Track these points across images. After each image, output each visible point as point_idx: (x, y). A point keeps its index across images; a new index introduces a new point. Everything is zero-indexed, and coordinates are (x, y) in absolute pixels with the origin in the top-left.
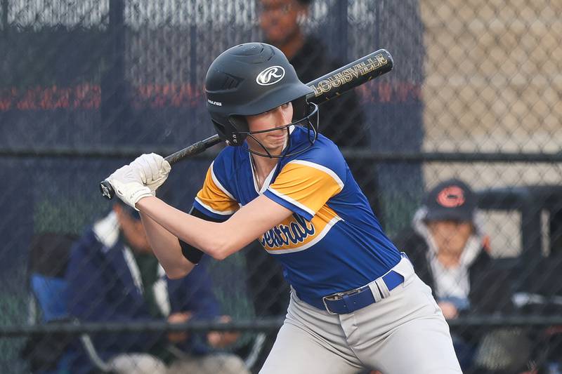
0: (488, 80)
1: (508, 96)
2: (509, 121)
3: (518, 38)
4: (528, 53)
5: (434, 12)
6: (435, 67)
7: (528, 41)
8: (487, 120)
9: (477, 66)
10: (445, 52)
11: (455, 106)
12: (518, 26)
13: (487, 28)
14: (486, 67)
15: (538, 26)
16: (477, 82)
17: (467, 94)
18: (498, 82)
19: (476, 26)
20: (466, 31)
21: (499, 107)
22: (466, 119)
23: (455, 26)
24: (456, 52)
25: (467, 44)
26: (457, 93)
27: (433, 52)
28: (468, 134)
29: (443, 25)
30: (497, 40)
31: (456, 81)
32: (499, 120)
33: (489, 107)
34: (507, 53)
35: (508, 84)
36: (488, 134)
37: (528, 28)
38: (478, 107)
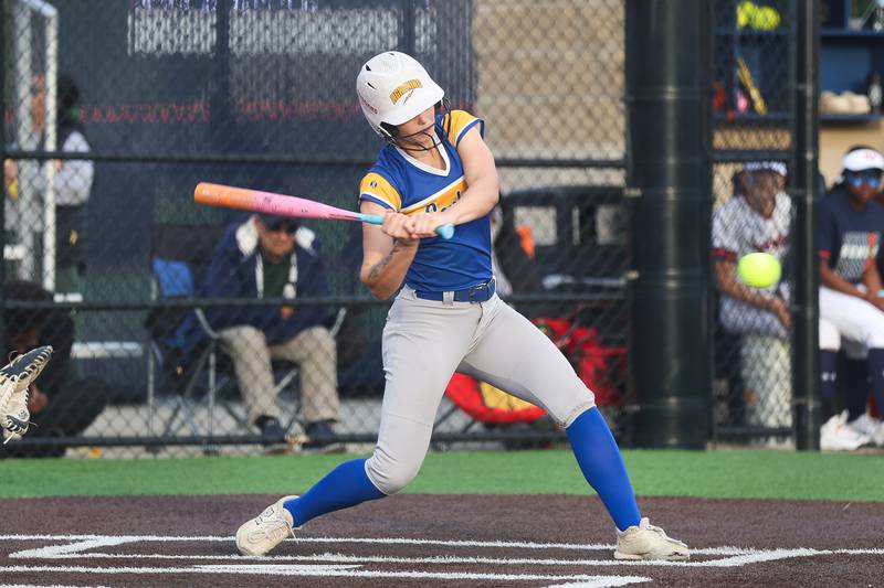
0: (529, 100)
1: (546, 112)
2: (547, 134)
3: (554, 66)
4: (563, 77)
5: (485, 43)
6: (487, 88)
7: (561, 68)
8: (528, 133)
9: (521, 89)
10: (494, 77)
11: (502, 121)
12: (554, 55)
13: (528, 57)
14: (528, 88)
15: (570, 56)
16: (520, 101)
17: (512, 110)
18: (537, 101)
19: (519, 54)
20: (511, 59)
21: (538, 121)
22: (512, 131)
23: (502, 55)
24: (503, 76)
25: (512, 69)
26: (504, 110)
27: (485, 77)
28: (513, 144)
29: (493, 55)
30: (537, 67)
31: (503, 100)
32: (538, 133)
33: (530, 121)
34: (546, 78)
35: (546, 103)
36: (529, 143)
37: (562, 58)
38: (521, 122)
